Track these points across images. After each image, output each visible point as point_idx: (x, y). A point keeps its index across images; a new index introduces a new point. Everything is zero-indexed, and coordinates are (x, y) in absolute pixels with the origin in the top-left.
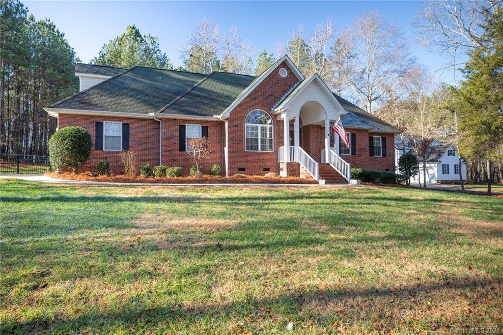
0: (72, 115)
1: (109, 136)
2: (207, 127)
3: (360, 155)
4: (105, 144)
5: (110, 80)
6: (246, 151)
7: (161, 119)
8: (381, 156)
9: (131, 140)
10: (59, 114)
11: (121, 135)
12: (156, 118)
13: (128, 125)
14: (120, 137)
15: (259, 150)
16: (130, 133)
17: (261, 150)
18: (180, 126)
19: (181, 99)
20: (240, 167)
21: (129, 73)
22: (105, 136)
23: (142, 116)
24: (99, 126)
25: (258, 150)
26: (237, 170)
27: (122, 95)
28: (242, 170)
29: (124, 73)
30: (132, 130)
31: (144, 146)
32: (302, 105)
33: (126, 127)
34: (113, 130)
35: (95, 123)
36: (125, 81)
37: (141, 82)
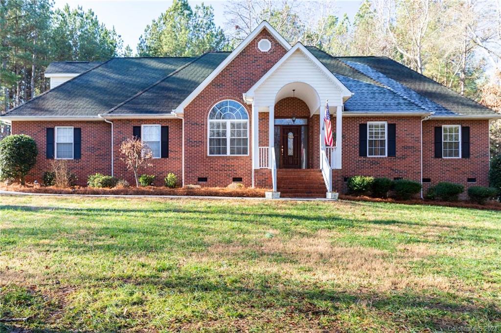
0: (24, 122)
1: (61, 143)
2: (168, 127)
3: (404, 157)
4: (57, 152)
5: (75, 78)
6: (208, 155)
7: (112, 121)
8: (460, 157)
9: (83, 146)
10: (12, 122)
11: (73, 142)
12: (107, 120)
13: (80, 129)
14: (72, 143)
15: (228, 154)
16: (82, 139)
17: (231, 154)
18: (134, 127)
19: (143, 94)
20: (200, 177)
21: (100, 68)
22: (57, 143)
23: (91, 118)
24: (50, 133)
25: (226, 153)
26: (196, 180)
27: (80, 96)
28: (203, 179)
29: (93, 69)
30: (83, 135)
31: (97, 153)
32: (279, 89)
33: (78, 133)
34: (64, 136)
35: (46, 129)
36: (91, 79)
37: (108, 78)
